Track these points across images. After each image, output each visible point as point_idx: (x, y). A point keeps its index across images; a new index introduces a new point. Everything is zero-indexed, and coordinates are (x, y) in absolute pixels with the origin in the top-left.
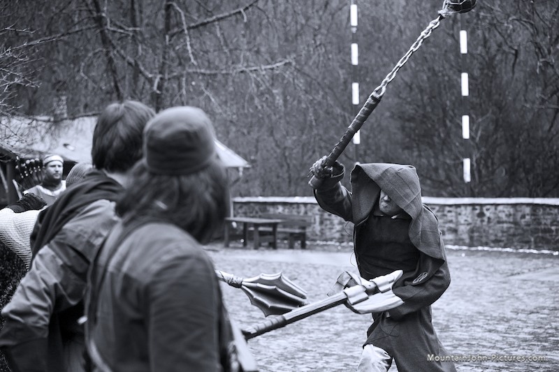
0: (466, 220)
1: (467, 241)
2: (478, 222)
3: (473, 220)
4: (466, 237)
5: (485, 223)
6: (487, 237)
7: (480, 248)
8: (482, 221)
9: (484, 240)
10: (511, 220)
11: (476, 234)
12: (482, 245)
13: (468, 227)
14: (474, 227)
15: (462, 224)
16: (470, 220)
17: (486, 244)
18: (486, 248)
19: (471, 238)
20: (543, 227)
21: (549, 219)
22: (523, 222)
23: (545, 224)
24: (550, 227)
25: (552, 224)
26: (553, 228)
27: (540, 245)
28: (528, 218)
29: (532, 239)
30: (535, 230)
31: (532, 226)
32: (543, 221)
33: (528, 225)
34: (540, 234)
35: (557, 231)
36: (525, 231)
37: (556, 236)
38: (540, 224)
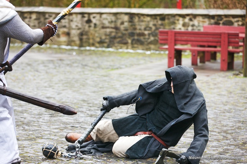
0: (77, 26)
1: (78, 42)
2: (87, 28)
3: (82, 25)
4: (76, 39)
5: (92, 28)
6: (93, 39)
7: (88, 48)
8: (90, 26)
9: (91, 41)
10: (113, 25)
11: (85, 37)
12: (89, 46)
13: (79, 32)
14: (83, 31)
15: (73, 29)
16: (80, 26)
17: (93, 45)
18: (93, 48)
19: (81, 40)
20: (138, 31)
21: (143, 26)
22: (122, 27)
23: (140, 29)
24: (143, 31)
25: (145, 29)
26: (146, 32)
27: (136, 46)
28: (126, 24)
29: (130, 41)
30: (132, 35)
31: (130, 31)
32: (138, 27)
33: (126, 30)
34: (136, 37)
35: (149, 34)
36: (124, 35)
37: (148, 39)
38: (135, 29)
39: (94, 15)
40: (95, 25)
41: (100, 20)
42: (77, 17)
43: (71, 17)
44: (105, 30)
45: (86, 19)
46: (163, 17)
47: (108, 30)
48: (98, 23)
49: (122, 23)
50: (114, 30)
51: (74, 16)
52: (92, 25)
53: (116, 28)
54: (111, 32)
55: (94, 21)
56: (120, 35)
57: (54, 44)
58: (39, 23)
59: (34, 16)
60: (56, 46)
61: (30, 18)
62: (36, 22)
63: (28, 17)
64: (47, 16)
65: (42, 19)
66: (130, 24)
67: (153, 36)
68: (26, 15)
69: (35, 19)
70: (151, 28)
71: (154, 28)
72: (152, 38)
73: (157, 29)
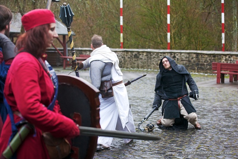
10: (187, 59)
20: (201, 63)
21: (204, 60)
22: (192, 61)
23: (202, 62)
24: (204, 63)
25: (205, 62)
26: (205, 64)
27: (199, 71)
28: (194, 59)
29: (196, 68)
30: (198, 65)
31: (196, 63)
32: (201, 61)
33: (194, 62)
34: (200, 66)
35: (207, 65)
36: (193, 64)
37: (206, 67)
38: (199, 62)
39: (177, 54)
40: (178, 59)
41: (180, 57)
42: (168, 55)
43: (165, 55)
44: (183, 62)
45: (173, 56)
46: (214, 55)
47: (185, 62)
48: (179, 58)
49: (192, 58)
50: (188, 62)
51: (166, 54)
52: (176, 59)
53: (189, 61)
54: (186, 63)
55: (177, 57)
56: (191, 64)
57: (155, 69)
58: (147, 58)
59: (145, 54)
60: (156, 70)
61: (143, 55)
62: (146, 57)
63: (142, 54)
64: (152, 54)
65: (149, 56)
66: (196, 59)
67: (209, 66)
68: (140, 53)
69: (145, 56)
70: (208, 61)
71: (209, 61)
72: (208, 67)
73: (211, 62)
